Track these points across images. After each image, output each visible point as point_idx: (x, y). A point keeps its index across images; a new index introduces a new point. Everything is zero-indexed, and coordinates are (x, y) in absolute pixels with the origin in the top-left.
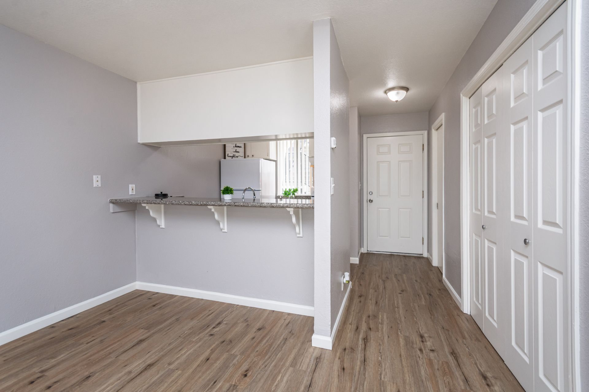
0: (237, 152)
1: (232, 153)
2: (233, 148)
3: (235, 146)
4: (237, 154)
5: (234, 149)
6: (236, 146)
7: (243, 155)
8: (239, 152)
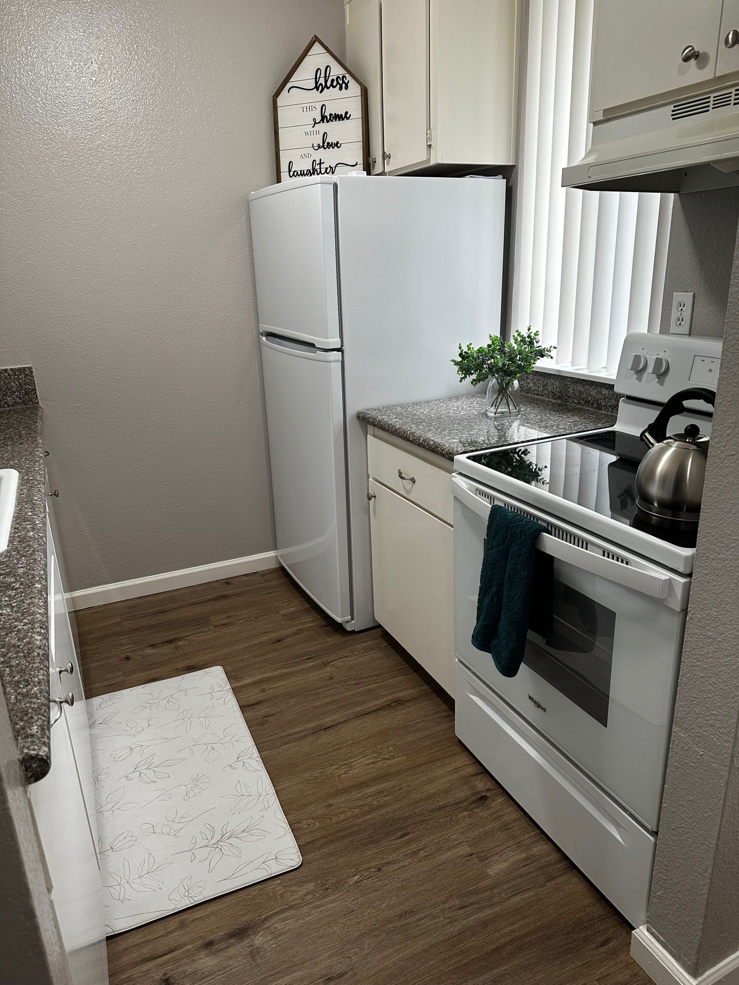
0: (330, 145)
1: (308, 156)
2: (309, 128)
3: (319, 119)
4: (329, 157)
5: (318, 132)
6: (323, 118)
7: (357, 156)
8: (337, 145)
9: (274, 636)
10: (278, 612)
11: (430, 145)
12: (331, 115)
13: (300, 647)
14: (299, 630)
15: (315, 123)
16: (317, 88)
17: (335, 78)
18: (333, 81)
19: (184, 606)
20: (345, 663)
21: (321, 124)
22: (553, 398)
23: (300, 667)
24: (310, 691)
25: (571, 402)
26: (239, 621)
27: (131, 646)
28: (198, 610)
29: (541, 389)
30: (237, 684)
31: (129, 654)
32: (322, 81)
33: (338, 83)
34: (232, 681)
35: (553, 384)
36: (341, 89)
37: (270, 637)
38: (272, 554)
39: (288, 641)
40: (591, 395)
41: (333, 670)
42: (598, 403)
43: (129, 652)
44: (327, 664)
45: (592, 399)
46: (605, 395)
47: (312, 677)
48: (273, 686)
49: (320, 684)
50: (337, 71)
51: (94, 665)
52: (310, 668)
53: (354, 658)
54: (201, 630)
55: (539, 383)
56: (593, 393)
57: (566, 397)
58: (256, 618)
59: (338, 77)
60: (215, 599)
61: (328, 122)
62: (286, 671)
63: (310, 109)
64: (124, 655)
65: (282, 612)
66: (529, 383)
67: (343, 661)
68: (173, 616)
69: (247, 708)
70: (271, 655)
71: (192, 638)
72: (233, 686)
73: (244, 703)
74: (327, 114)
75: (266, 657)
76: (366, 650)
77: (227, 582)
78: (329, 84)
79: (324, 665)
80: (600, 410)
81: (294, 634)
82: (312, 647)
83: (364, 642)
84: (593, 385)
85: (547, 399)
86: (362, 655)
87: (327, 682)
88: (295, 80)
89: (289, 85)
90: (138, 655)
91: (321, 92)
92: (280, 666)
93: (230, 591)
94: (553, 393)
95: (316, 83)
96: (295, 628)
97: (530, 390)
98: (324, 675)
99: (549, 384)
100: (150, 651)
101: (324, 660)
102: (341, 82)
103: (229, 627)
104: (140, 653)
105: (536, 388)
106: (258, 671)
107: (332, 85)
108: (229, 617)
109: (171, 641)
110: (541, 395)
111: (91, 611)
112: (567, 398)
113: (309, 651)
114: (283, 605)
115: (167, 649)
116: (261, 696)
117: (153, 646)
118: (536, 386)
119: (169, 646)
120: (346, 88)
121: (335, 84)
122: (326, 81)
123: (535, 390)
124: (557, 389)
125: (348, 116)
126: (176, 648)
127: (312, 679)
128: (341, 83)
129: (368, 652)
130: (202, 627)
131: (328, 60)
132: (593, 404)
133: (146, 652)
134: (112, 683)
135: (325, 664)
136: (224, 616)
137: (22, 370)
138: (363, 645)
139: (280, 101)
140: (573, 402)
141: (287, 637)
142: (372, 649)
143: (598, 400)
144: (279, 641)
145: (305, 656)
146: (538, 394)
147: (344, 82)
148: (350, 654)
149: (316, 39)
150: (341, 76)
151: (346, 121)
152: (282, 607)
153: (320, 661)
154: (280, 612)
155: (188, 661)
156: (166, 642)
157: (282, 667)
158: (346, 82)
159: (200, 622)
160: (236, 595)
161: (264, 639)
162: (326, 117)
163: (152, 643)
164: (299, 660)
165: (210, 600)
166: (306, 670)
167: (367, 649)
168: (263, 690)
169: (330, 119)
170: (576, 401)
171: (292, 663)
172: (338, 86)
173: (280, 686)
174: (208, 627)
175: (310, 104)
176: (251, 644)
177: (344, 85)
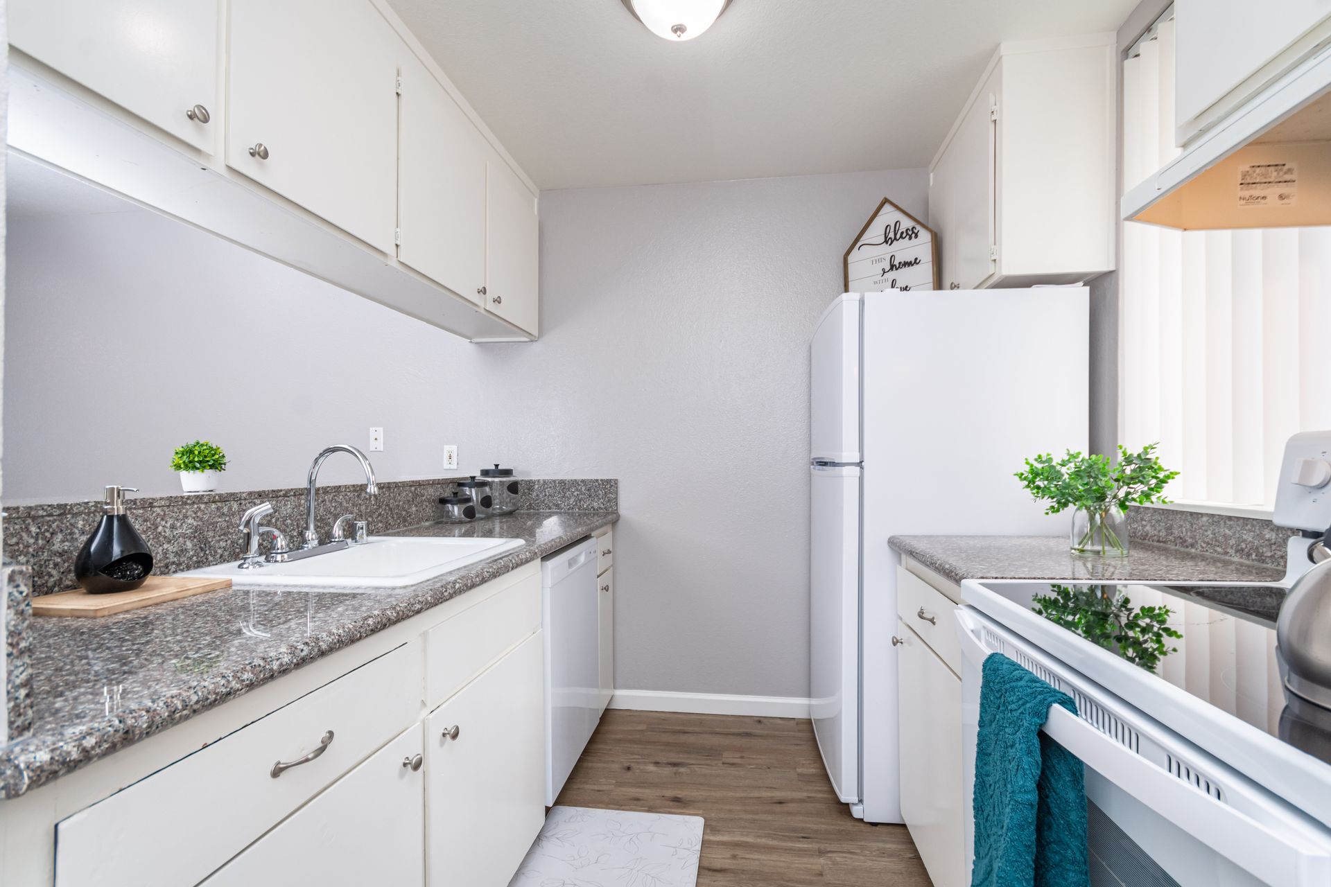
2: (879, 277)
3: (888, 267)
5: (887, 280)
6: (892, 267)
8: (906, 288)
9: (778, 795)
10: (795, 768)
11: (995, 260)
12: (900, 263)
13: (801, 818)
14: (809, 797)
15: (884, 272)
16: (886, 242)
17: (904, 230)
18: (902, 233)
19: (706, 733)
20: (846, 861)
21: (890, 272)
22: (1183, 546)
23: (790, 844)
24: (787, 881)
25: (1212, 551)
26: (750, 764)
27: (639, 757)
28: (716, 741)
29: (1163, 534)
30: (712, 838)
31: (633, 765)
32: (892, 235)
33: (907, 234)
34: (708, 831)
35: (1181, 526)
36: (910, 238)
37: (773, 794)
38: (803, 701)
39: (790, 807)
40: (1244, 541)
41: (827, 864)
42: (1258, 552)
43: (633, 762)
44: (824, 853)
45: (1246, 547)
46: (1269, 540)
47: (798, 863)
48: (747, 856)
49: (803, 877)
50: (906, 223)
51: (599, 765)
52: (800, 850)
53: (862, 858)
54: (709, 762)
55: (1159, 525)
56: (1248, 537)
57: (1202, 544)
58: (769, 768)
59: (907, 230)
60: (739, 735)
61: (897, 269)
62: (771, 842)
63: (880, 260)
64: (628, 764)
65: (799, 770)
66: (1145, 526)
67: (845, 857)
68: (691, 739)
69: (706, 872)
70: (764, 817)
71: (696, 768)
72: (707, 837)
73: (706, 864)
74: (896, 263)
75: (756, 817)
76: (882, 853)
77: (759, 720)
78: (898, 236)
79: (819, 852)
80: (1263, 563)
81: (802, 801)
82: (815, 824)
83: (883, 841)
84: (1247, 525)
85: (1174, 547)
86: (874, 858)
87: (812, 878)
88: (866, 238)
89: (859, 244)
90: (639, 769)
91: (890, 245)
92: (769, 834)
93: (757, 730)
94: (1181, 538)
95: (886, 237)
96: (805, 794)
97: (1147, 535)
98: (814, 867)
99: (1175, 526)
100: (651, 768)
101: (822, 846)
102: (910, 233)
103: (737, 769)
104: (642, 767)
105: (1156, 533)
106: (741, 830)
107: (901, 237)
108: (742, 757)
109: (675, 765)
110: (1164, 542)
111: (628, 714)
112: (1204, 546)
113: (809, 828)
114: (804, 762)
115: (668, 771)
116: (728, 864)
117: (657, 763)
118: (1155, 530)
119: (671, 768)
120: (916, 236)
121: (904, 235)
122: (895, 235)
123: (1155, 536)
124: (1187, 533)
125: (918, 261)
126: (675, 773)
127: (797, 865)
128: (912, 234)
129: (884, 857)
130: (710, 759)
131: (898, 216)
132: (1249, 555)
133: (648, 767)
134: (601, 789)
135: (821, 853)
136: (738, 755)
137: (609, 481)
138: (881, 845)
139: (851, 258)
140: (1216, 551)
141: (792, 801)
142: (891, 856)
143: (1257, 548)
144: (780, 803)
145: (801, 833)
146: (1159, 541)
147: (913, 232)
148: (859, 851)
149: (886, 201)
150: (910, 228)
151: (915, 266)
152: (803, 764)
153: (816, 846)
154: (798, 770)
155: (679, 792)
156: (670, 764)
157: (767, 836)
158: (916, 231)
159: (712, 753)
160: (761, 736)
161: (766, 794)
162: (895, 265)
163: (658, 760)
164: (792, 835)
165: (733, 734)
166: (795, 850)
167: (884, 853)
168: (734, 857)
169: (899, 267)
170: (1219, 549)
171: (783, 836)
172: (908, 237)
173: (755, 860)
174: (716, 762)
175: (880, 257)
176: (752, 795)
177: (913, 235)
